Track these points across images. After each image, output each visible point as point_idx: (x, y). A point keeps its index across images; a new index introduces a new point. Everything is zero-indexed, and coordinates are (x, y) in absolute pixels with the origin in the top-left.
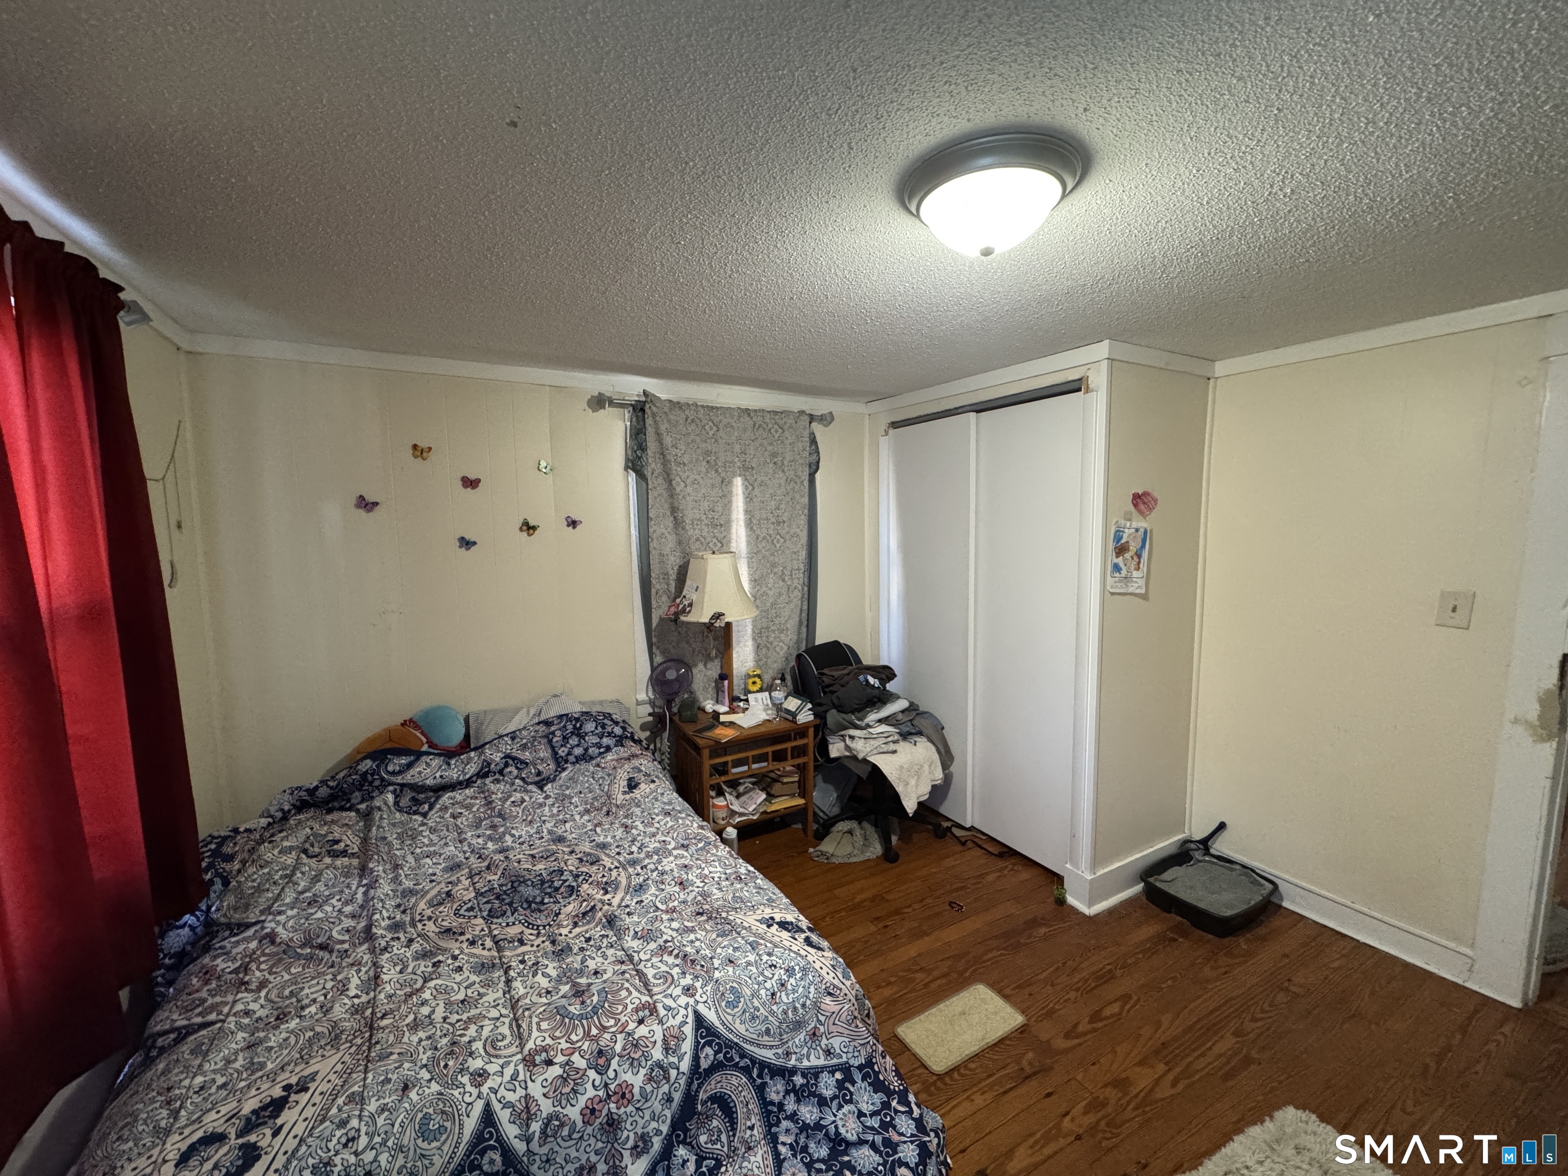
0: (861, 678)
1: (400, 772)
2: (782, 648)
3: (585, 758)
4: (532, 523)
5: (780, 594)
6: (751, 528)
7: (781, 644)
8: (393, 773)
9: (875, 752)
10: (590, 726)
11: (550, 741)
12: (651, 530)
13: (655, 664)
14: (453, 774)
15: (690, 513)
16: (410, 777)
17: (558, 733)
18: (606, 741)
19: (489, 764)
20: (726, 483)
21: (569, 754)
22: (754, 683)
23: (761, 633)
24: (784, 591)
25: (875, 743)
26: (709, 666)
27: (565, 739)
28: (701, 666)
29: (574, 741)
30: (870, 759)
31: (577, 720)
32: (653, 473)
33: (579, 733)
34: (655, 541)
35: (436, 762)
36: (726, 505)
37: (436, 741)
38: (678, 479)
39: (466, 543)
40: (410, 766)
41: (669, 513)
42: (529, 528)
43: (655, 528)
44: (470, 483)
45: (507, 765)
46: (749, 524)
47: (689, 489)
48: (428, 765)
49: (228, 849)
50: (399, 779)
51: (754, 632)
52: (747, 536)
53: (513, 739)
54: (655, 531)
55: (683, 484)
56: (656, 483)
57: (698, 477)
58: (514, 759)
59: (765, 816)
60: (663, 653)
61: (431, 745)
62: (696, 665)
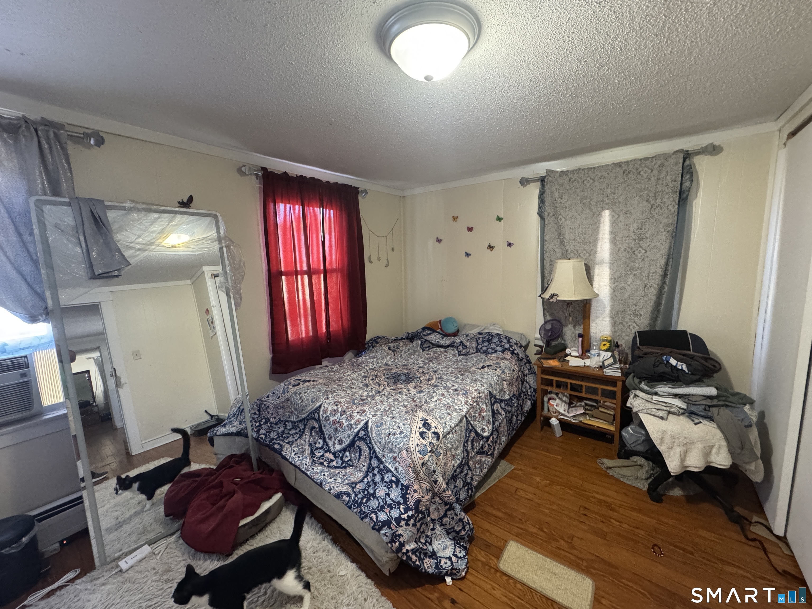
0: (664, 358)
1: (426, 335)
2: (634, 328)
3: (486, 352)
4: (492, 245)
5: (637, 290)
6: (615, 244)
7: (634, 324)
8: (424, 335)
9: (645, 411)
10: (495, 340)
11: (477, 341)
12: (545, 247)
13: (546, 320)
14: (442, 342)
15: (568, 236)
16: (428, 338)
17: (481, 339)
18: (499, 348)
19: (454, 343)
20: (597, 216)
21: (481, 348)
22: (605, 345)
23: (618, 314)
24: (641, 288)
25: (649, 405)
26: (577, 328)
27: (483, 342)
28: (570, 327)
29: (486, 344)
30: (641, 415)
31: (492, 336)
32: (548, 215)
33: (489, 341)
34: (548, 253)
35: (439, 336)
36: (595, 230)
37: (443, 329)
38: (560, 217)
39: (468, 255)
40: (430, 334)
41: (557, 237)
42: (491, 247)
43: (547, 245)
44: (470, 229)
45: (460, 345)
46: (613, 241)
47: (568, 222)
48: (435, 336)
49: (378, 340)
50: (425, 337)
51: (611, 312)
52: (610, 249)
53: (467, 336)
54: (548, 247)
55: (563, 220)
56: (550, 221)
57: (575, 214)
58: (463, 344)
59: (580, 424)
60: (551, 315)
61: (441, 329)
62: (567, 325)
